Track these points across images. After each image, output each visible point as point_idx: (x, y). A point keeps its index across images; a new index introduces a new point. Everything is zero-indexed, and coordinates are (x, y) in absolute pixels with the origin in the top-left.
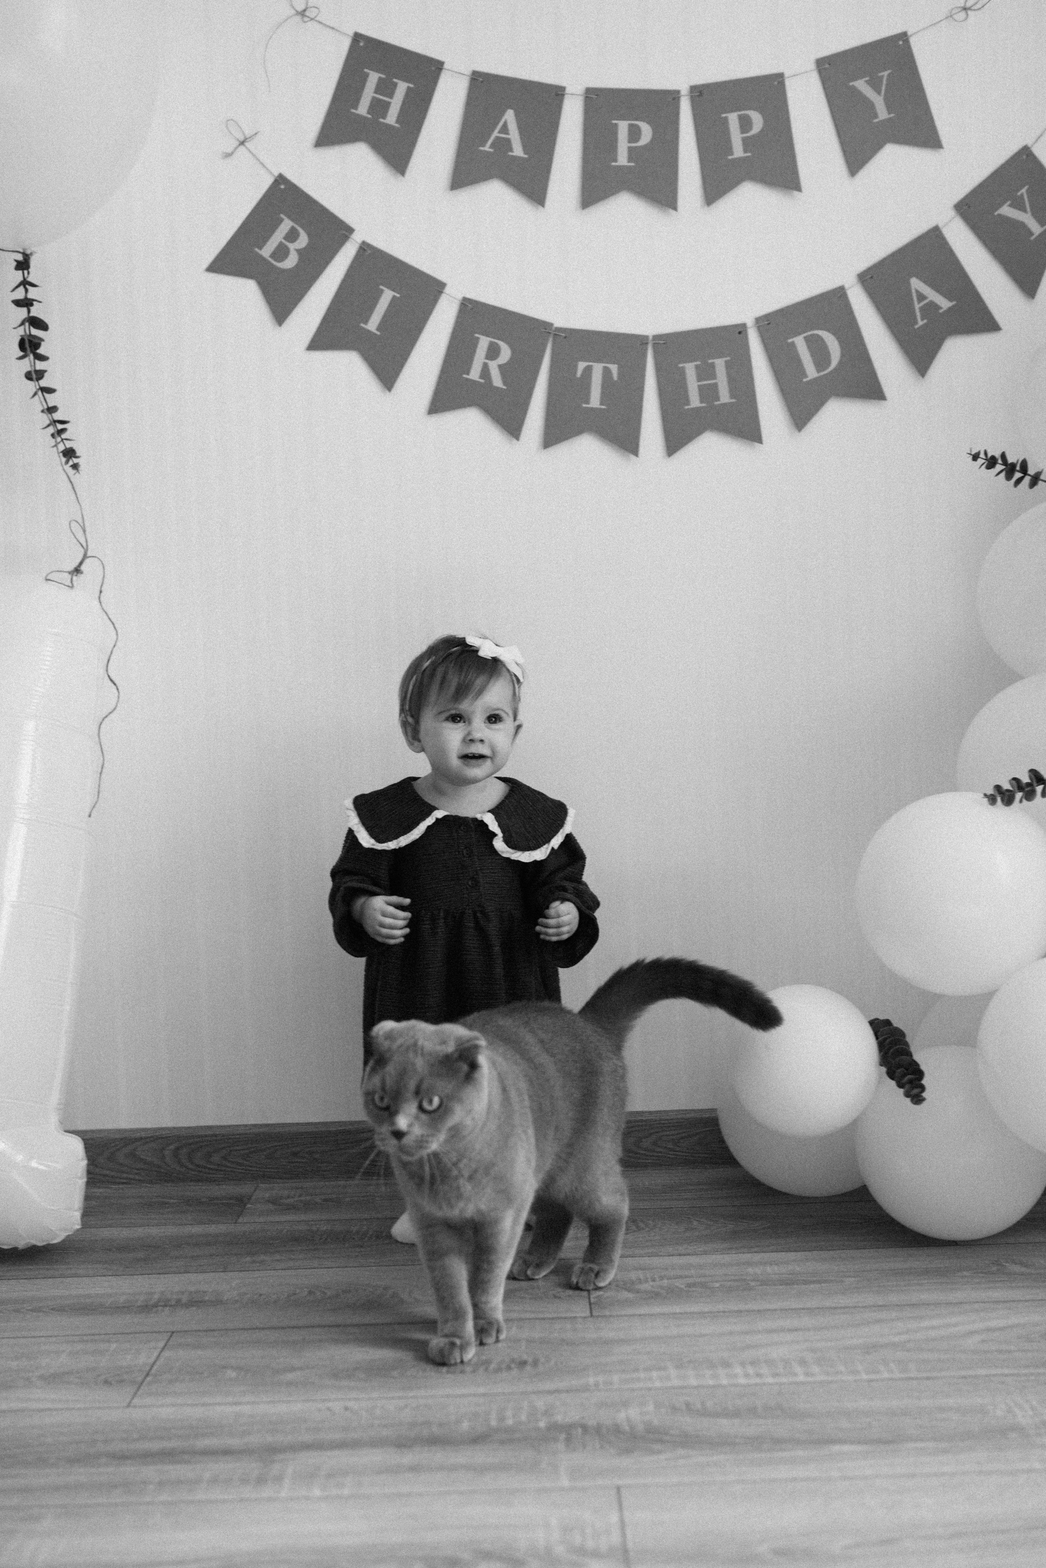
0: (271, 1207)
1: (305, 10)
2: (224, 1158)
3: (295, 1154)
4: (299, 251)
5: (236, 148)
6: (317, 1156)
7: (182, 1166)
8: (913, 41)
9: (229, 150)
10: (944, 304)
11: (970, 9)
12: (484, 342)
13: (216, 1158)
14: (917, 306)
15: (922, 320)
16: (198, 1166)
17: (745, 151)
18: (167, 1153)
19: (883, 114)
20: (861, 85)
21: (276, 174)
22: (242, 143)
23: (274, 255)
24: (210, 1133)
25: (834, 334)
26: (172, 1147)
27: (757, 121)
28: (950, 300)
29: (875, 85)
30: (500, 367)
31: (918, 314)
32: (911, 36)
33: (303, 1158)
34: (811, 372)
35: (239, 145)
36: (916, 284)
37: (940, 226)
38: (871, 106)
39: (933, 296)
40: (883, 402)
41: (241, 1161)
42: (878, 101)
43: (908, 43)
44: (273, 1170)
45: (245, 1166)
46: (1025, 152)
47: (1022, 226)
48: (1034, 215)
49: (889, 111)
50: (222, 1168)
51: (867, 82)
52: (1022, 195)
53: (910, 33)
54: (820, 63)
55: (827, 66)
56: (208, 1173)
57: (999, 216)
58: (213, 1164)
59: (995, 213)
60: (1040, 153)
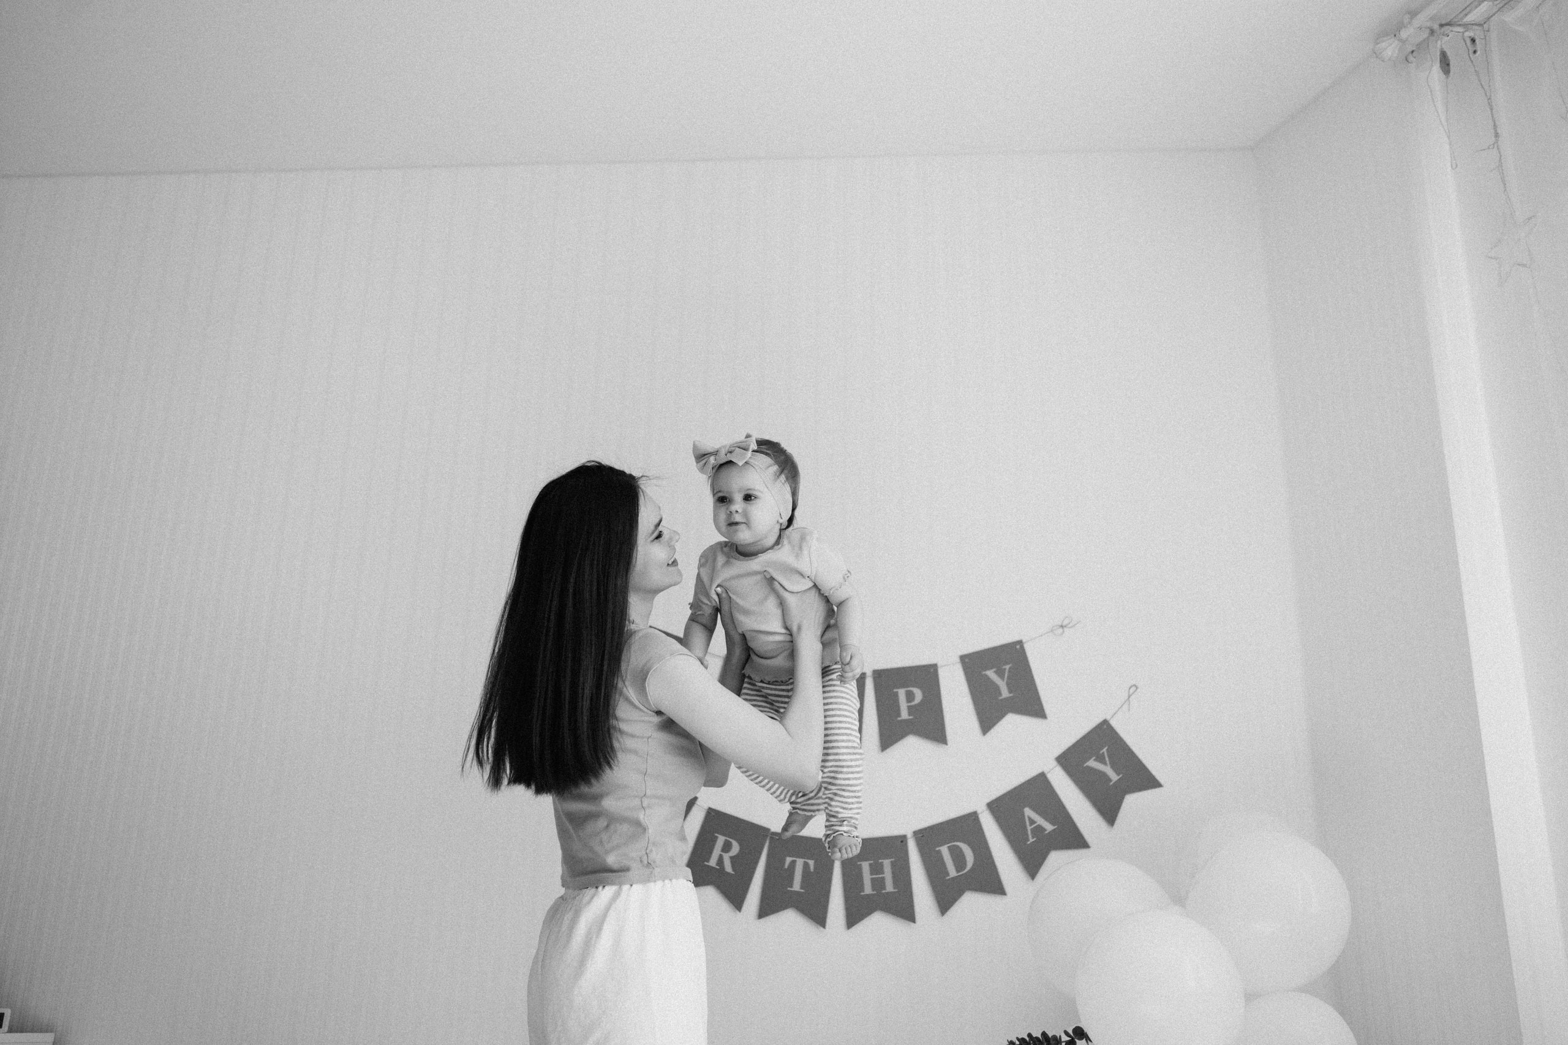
8: (1028, 648)
10: (1049, 827)
12: (720, 840)
14: (1029, 828)
15: (1033, 838)
17: (909, 715)
19: (1005, 693)
20: (991, 674)
25: (969, 845)
27: (918, 695)
28: (1053, 824)
29: (1000, 673)
30: (731, 858)
31: (1029, 833)
32: (1025, 642)
34: (952, 872)
36: (1028, 812)
37: (1045, 772)
38: (997, 688)
39: (1040, 821)
40: (1004, 896)
42: (1002, 685)
43: (1022, 647)
46: (1105, 723)
47: (1104, 774)
48: (1113, 767)
49: (1010, 691)
51: (995, 672)
52: (1103, 753)
53: (1024, 640)
54: (963, 658)
55: (967, 660)
57: (1088, 767)
59: (1085, 765)
60: (1116, 724)
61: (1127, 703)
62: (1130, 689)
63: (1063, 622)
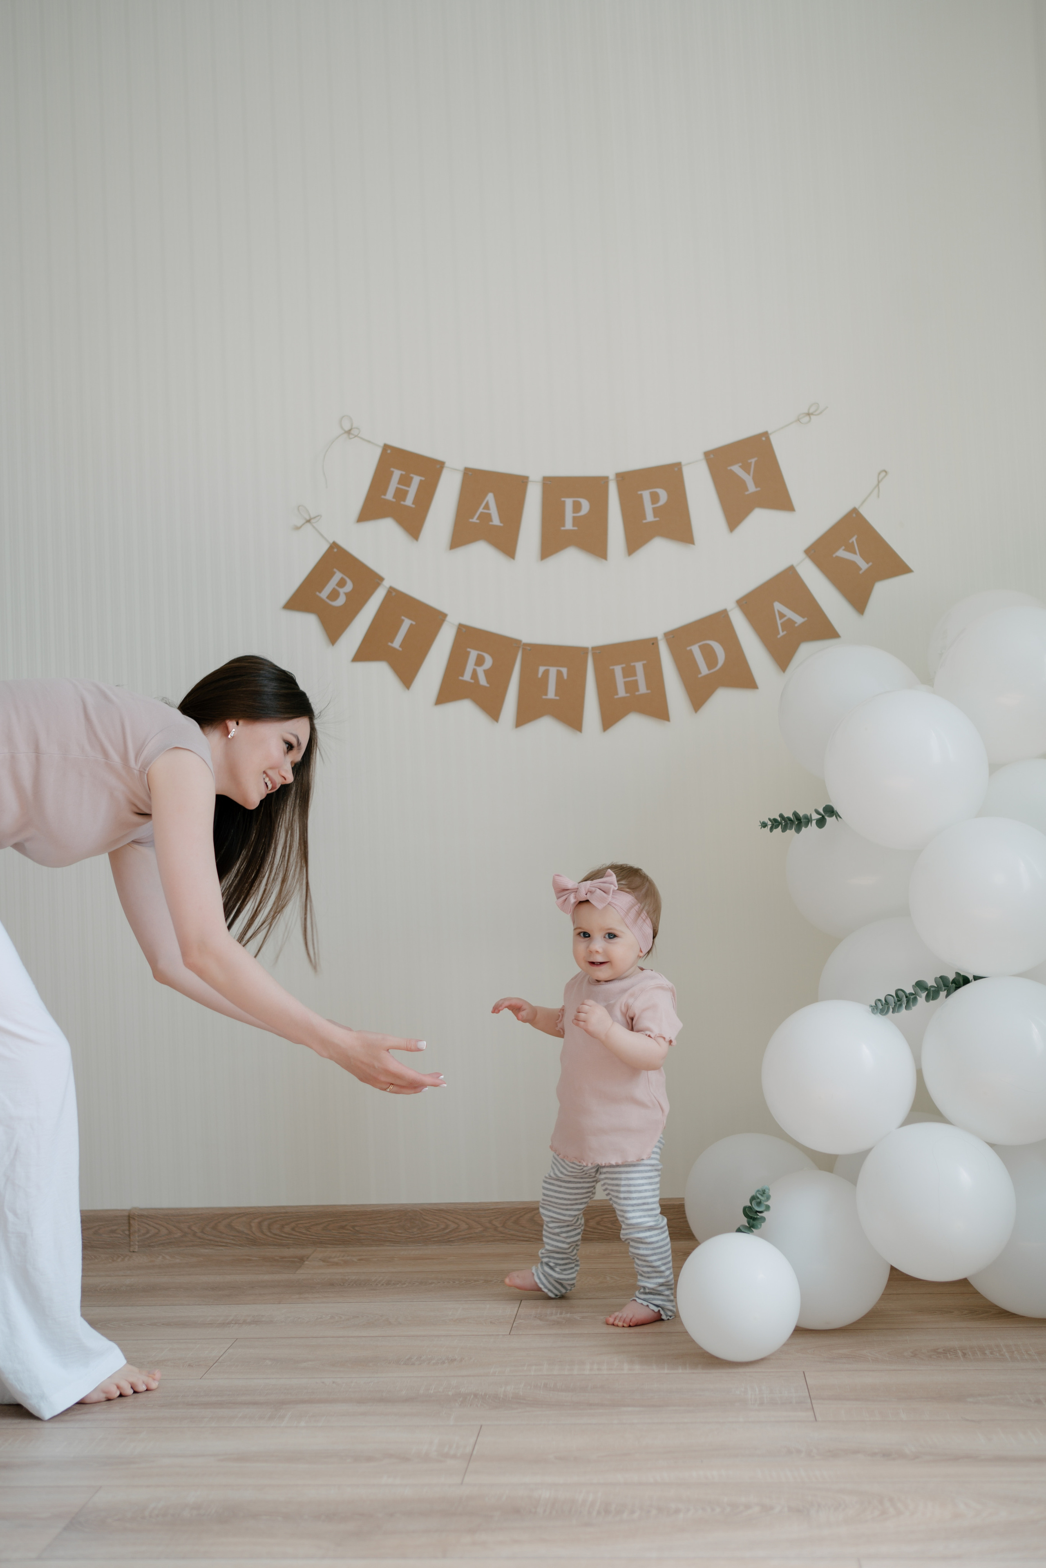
0: (322, 1263)
1: (350, 430)
3: (343, 1227)
4: (346, 594)
5: (304, 524)
6: (357, 1228)
7: (264, 1234)
8: (774, 439)
9: (299, 525)
10: (799, 620)
11: (812, 414)
12: (473, 654)
13: (287, 1229)
14: (779, 622)
15: (783, 631)
16: (275, 1235)
17: (655, 517)
18: (253, 1224)
19: (752, 488)
20: (736, 469)
21: (331, 542)
22: (309, 521)
23: (328, 597)
24: (283, 1211)
25: (720, 643)
26: (256, 1221)
27: (663, 496)
28: (803, 617)
29: (746, 468)
30: (486, 672)
31: (780, 627)
32: (771, 434)
33: (348, 1229)
34: (704, 670)
35: (306, 522)
36: (778, 606)
37: (795, 565)
38: (743, 483)
39: (790, 614)
40: (757, 690)
41: (304, 1231)
42: (749, 480)
43: (768, 439)
44: (327, 1238)
45: (308, 1235)
46: (855, 511)
47: (853, 564)
48: (862, 556)
49: (756, 485)
50: (291, 1236)
51: (740, 467)
52: (853, 542)
53: (769, 432)
54: (707, 454)
55: (712, 456)
56: (281, 1240)
57: (837, 557)
58: (285, 1233)
59: (834, 556)
60: (865, 512)
61: (876, 490)
62: (879, 474)
63: (809, 410)
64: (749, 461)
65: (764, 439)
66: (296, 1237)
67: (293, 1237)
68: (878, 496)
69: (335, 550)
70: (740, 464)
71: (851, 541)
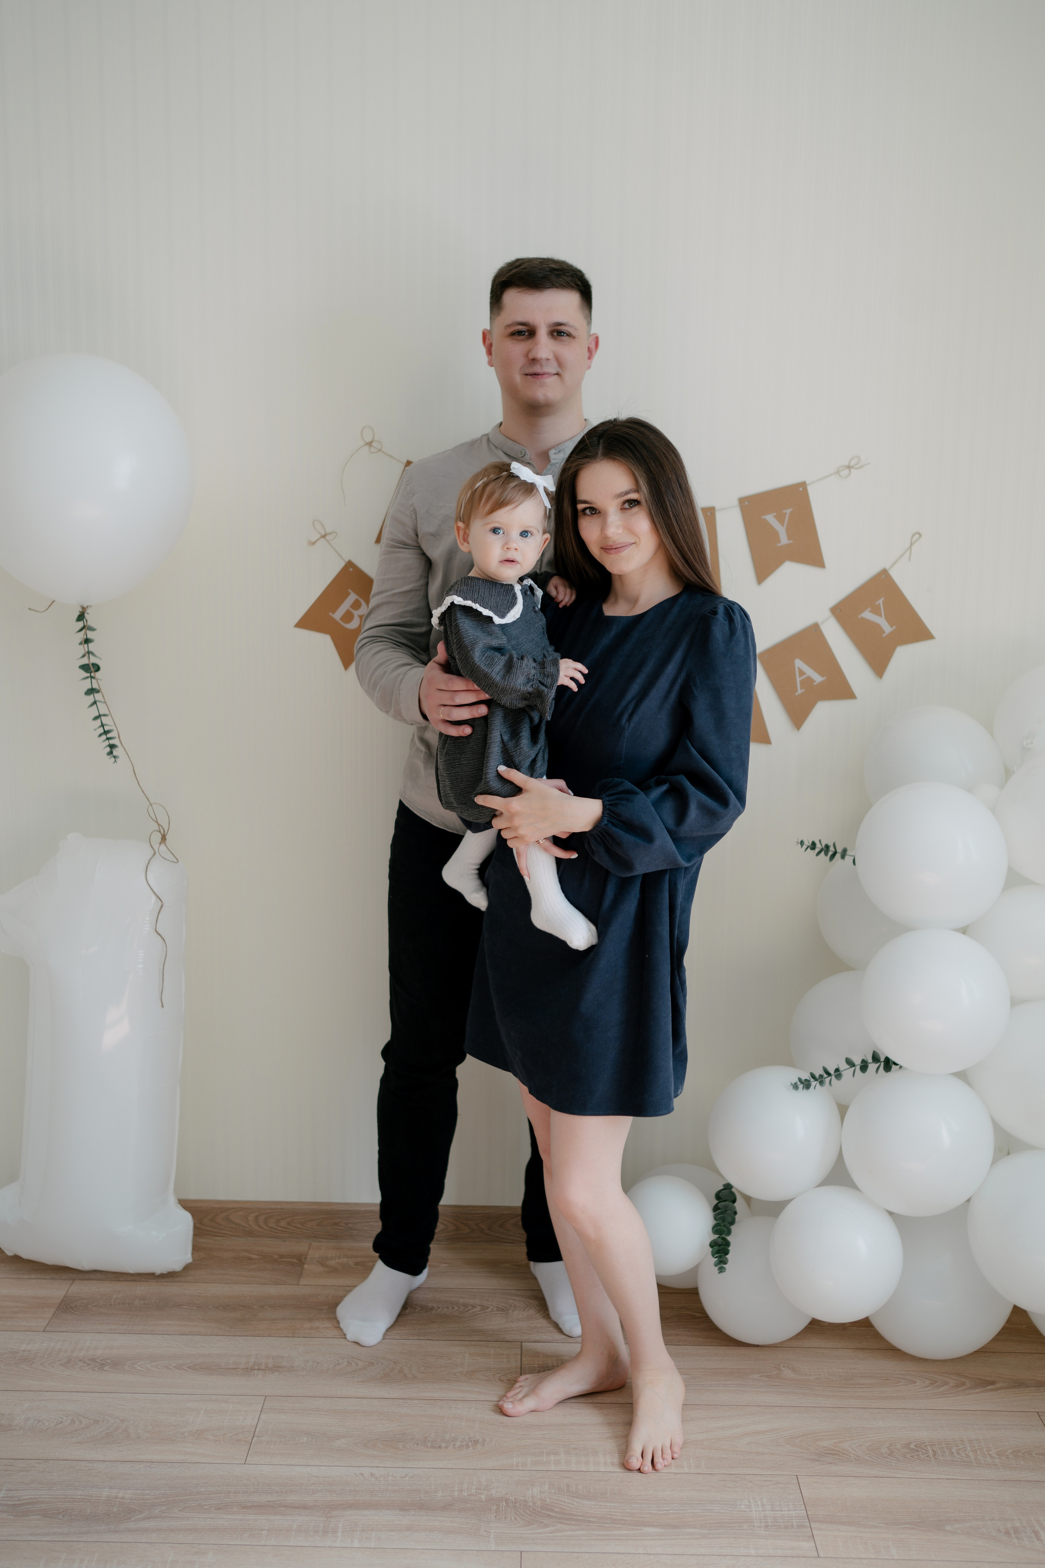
0: (320, 1268)
1: (371, 442)
2: (289, 1224)
3: (336, 1224)
5: (318, 539)
6: (350, 1225)
7: (260, 1227)
8: (811, 490)
9: (313, 540)
10: (818, 678)
11: (852, 467)
13: (283, 1223)
14: (798, 679)
16: (271, 1228)
18: (250, 1218)
19: (784, 540)
20: (770, 518)
21: (347, 560)
22: (324, 536)
23: (341, 619)
24: (279, 1207)
26: (253, 1215)
29: (780, 519)
31: (799, 685)
32: (809, 484)
33: (341, 1226)
35: (321, 537)
36: (799, 664)
37: (819, 623)
38: (776, 534)
41: (299, 1226)
42: (782, 531)
43: (806, 489)
44: (322, 1233)
45: (302, 1229)
46: (884, 573)
47: (878, 626)
48: (887, 619)
49: (789, 538)
50: (287, 1230)
51: (775, 517)
52: (879, 604)
53: (807, 482)
54: (742, 501)
55: (747, 503)
56: (277, 1233)
57: (862, 618)
58: (281, 1227)
59: (860, 616)
60: (895, 574)
61: (908, 553)
62: (913, 536)
63: (850, 462)
64: (784, 511)
65: (801, 489)
66: (292, 1231)
67: (289, 1230)
68: (910, 559)
69: (351, 569)
70: (775, 514)
71: (877, 603)
